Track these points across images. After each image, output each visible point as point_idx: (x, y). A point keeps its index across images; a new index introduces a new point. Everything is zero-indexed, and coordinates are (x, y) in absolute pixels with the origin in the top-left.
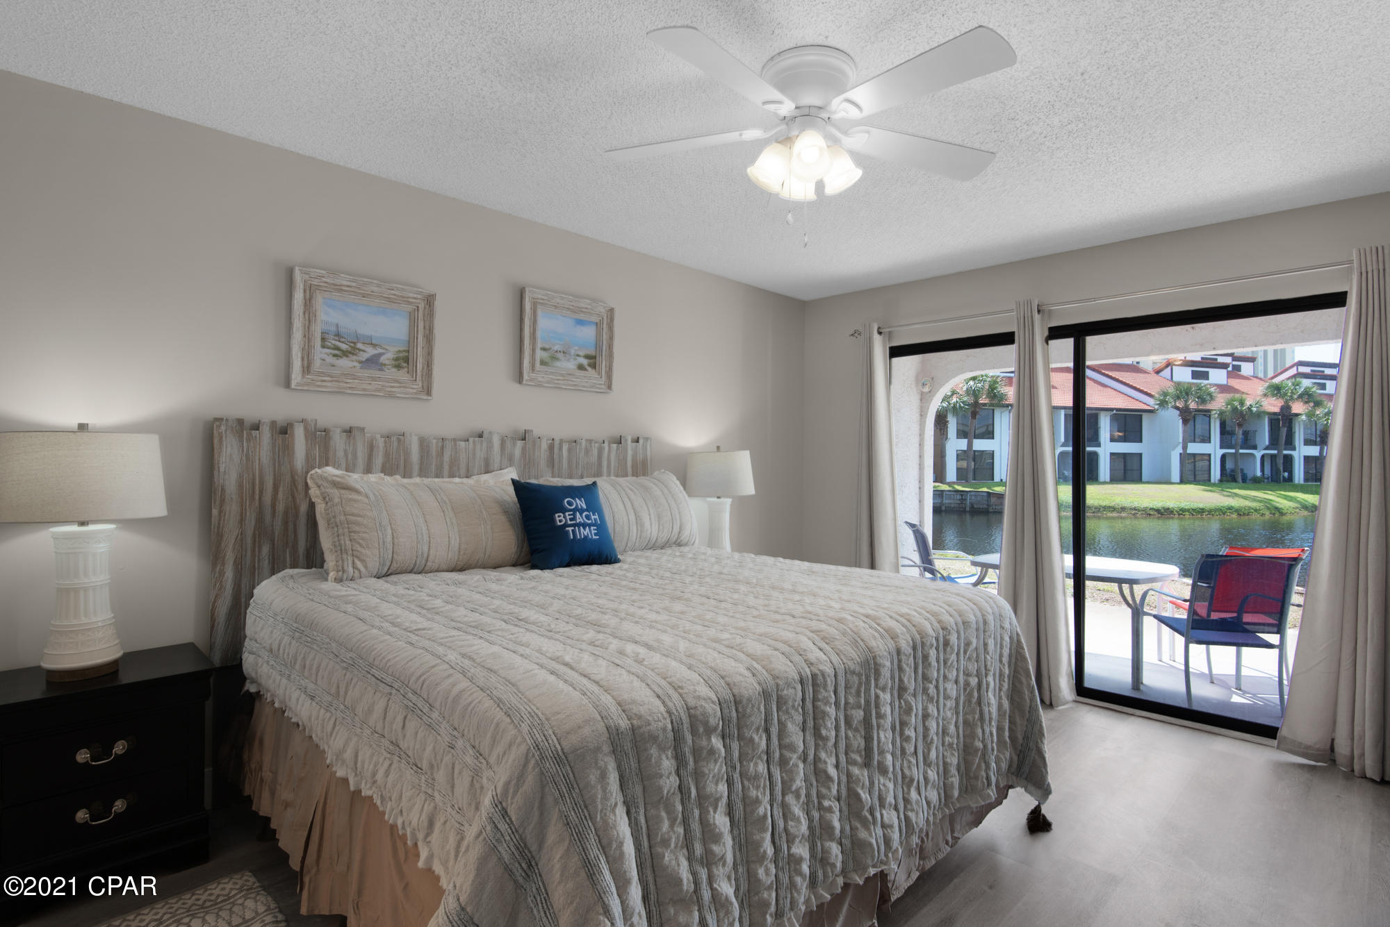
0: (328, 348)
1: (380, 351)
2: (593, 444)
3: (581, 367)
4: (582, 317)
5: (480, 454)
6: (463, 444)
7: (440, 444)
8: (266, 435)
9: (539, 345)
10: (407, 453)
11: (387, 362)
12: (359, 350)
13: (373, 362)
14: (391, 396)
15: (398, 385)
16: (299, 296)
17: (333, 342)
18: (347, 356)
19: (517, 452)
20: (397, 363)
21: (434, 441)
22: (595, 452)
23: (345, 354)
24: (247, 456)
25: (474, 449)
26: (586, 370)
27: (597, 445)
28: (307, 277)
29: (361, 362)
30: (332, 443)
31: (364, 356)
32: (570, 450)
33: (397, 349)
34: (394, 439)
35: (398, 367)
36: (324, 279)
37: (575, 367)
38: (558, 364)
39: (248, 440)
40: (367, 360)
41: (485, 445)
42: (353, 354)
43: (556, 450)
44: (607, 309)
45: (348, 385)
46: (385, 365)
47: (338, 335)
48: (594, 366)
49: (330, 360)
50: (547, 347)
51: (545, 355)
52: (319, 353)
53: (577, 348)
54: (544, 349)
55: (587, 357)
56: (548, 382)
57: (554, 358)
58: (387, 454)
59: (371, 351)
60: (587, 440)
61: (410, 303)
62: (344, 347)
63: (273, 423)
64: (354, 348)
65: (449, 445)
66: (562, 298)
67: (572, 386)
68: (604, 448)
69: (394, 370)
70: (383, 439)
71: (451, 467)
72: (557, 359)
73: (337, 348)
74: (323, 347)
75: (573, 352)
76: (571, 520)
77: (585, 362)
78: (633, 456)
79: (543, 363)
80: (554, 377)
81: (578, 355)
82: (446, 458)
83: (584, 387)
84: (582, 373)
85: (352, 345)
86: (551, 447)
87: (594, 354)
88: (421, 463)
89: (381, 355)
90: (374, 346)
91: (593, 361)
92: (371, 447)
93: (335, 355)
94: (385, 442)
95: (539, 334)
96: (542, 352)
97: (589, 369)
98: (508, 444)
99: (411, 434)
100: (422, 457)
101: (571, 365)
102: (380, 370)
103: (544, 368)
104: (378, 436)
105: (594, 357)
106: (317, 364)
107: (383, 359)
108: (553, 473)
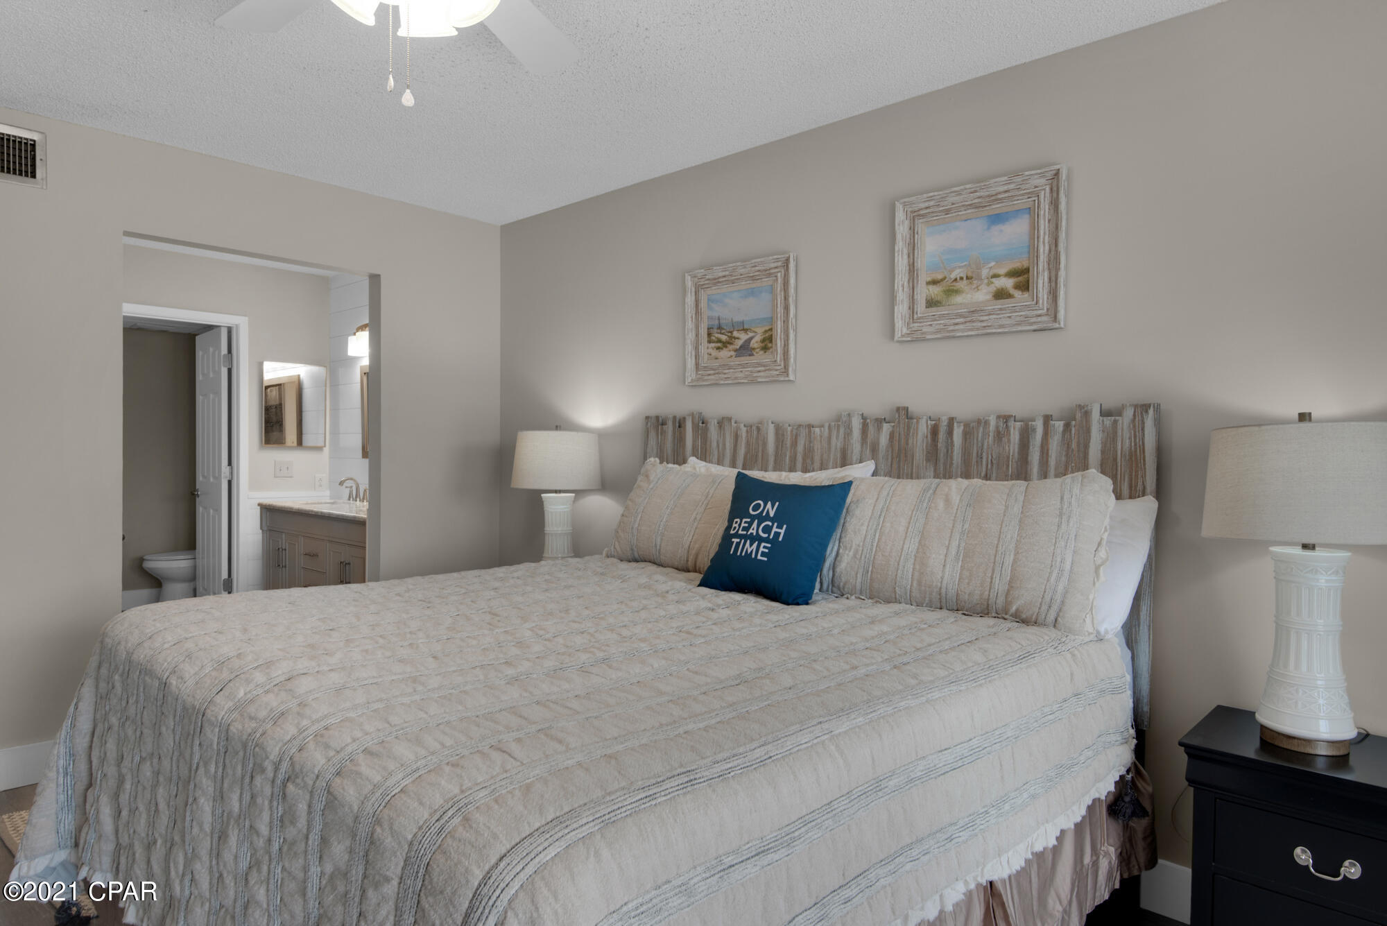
0: (713, 342)
1: (751, 335)
2: (1011, 423)
3: (1001, 295)
4: (997, 208)
5: (837, 443)
6: (817, 430)
7: (794, 432)
8: (669, 428)
9: (923, 277)
10: (765, 444)
11: (756, 346)
12: (735, 338)
13: (745, 349)
14: (754, 382)
15: (763, 368)
16: (690, 299)
17: (717, 335)
18: (726, 347)
19: (884, 440)
20: (763, 345)
21: (789, 429)
22: (1015, 437)
23: (725, 344)
24: (661, 446)
25: (830, 438)
26: (1010, 296)
27: (1018, 424)
28: (696, 279)
29: (736, 351)
30: (709, 435)
31: (739, 343)
32: (967, 434)
33: (763, 330)
34: (754, 428)
35: (765, 349)
36: (707, 277)
37: (989, 297)
38: (958, 299)
39: (661, 434)
40: (741, 347)
41: (842, 430)
42: (731, 344)
43: (942, 435)
44: (1049, 175)
45: (726, 376)
46: (754, 349)
47: (720, 328)
48: (1024, 287)
49: (714, 353)
50: (940, 277)
51: (935, 291)
52: (705, 348)
53: (993, 264)
54: (934, 282)
55: (1012, 274)
56: (938, 331)
57: (951, 292)
58: (748, 443)
59: (744, 337)
60: (998, 417)
61: (770, 275)
62: (724, 338)
63: (675, 417)
64: (731, 337)
65: (803, 432)
66: (958, 193)
67: (978, 329)
68: (1034, 430)
69: (762, 352)
70: (745, 429)
71: (804, 460)
72: (957, 292)
73: (719, 341)
74: (709, 342)
75: (985, 272)
76: (744, 529)
77: (1008, 283)
78: (1104, 444)
79: (931, 303)
80: (947, 321)
81: (996, 276)
82: (800, 448)
83: (1001, 326)
84: (999, 304)
85: (729, 334)
86: (934, 431)
87: (1026, 265)
88: (776, 455)
89: (751, 338)
90: (746, 330)
91: (1023, 278)
92: (736, 437)
93: (718, 348)
94: (747, 431)
95: (922, 263)
96: (931, 288)
97: (1017, 294)
98: (872, 429)
99: (767, 422)
100: (777, 447)
101: (982, 295)
102: (750, 355)
103: (934, 311)
104: (742, 426)
105: (1026, 271)
106: (704, 361)
107: (754, 344)
108: (935, 470)
